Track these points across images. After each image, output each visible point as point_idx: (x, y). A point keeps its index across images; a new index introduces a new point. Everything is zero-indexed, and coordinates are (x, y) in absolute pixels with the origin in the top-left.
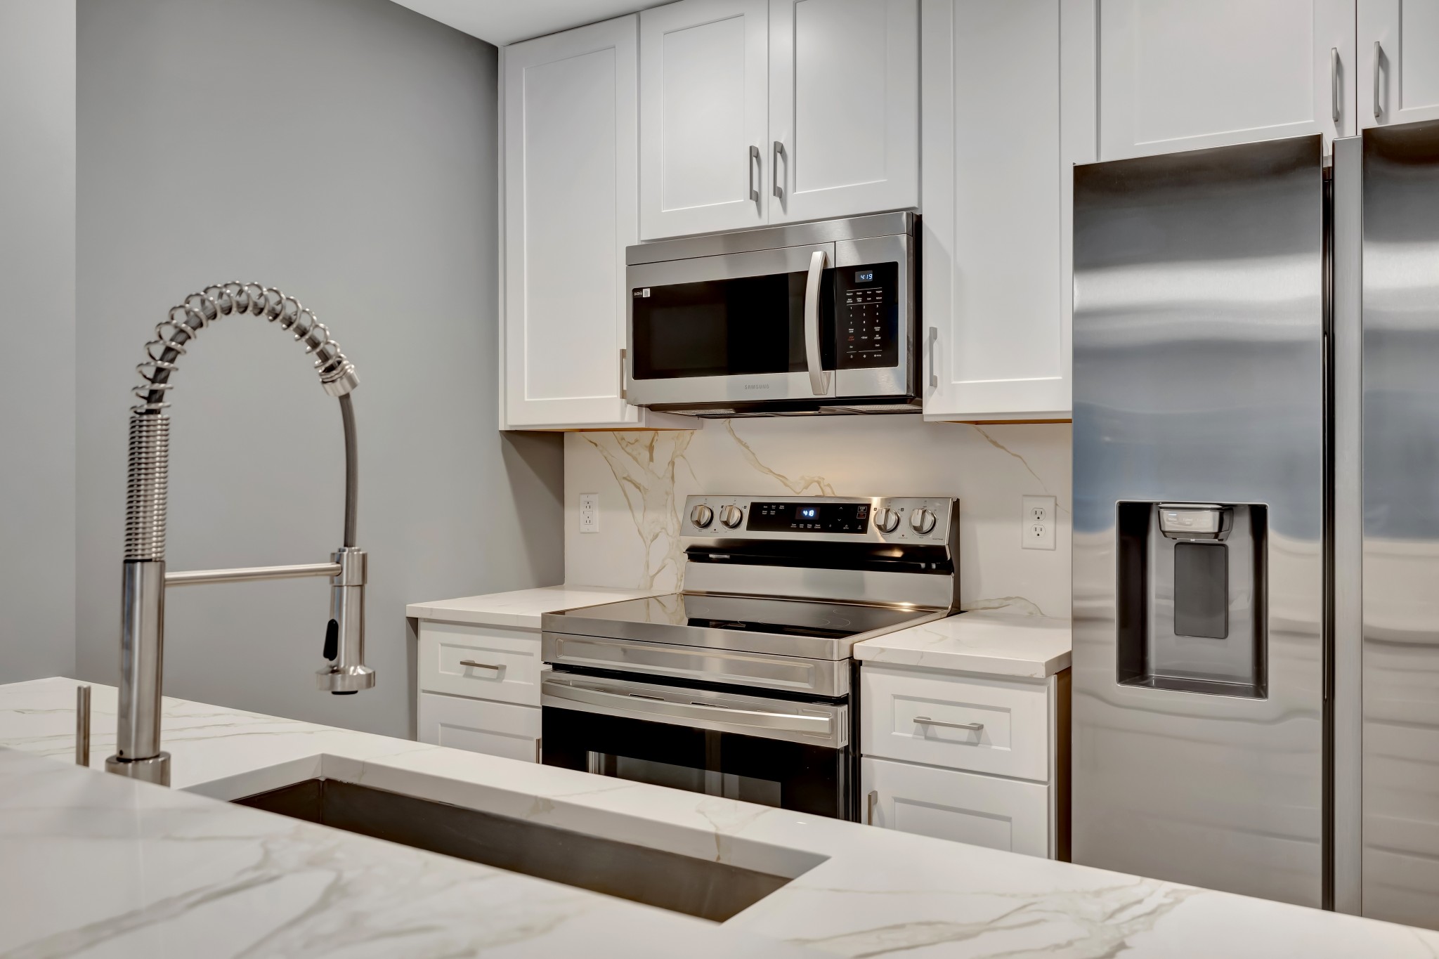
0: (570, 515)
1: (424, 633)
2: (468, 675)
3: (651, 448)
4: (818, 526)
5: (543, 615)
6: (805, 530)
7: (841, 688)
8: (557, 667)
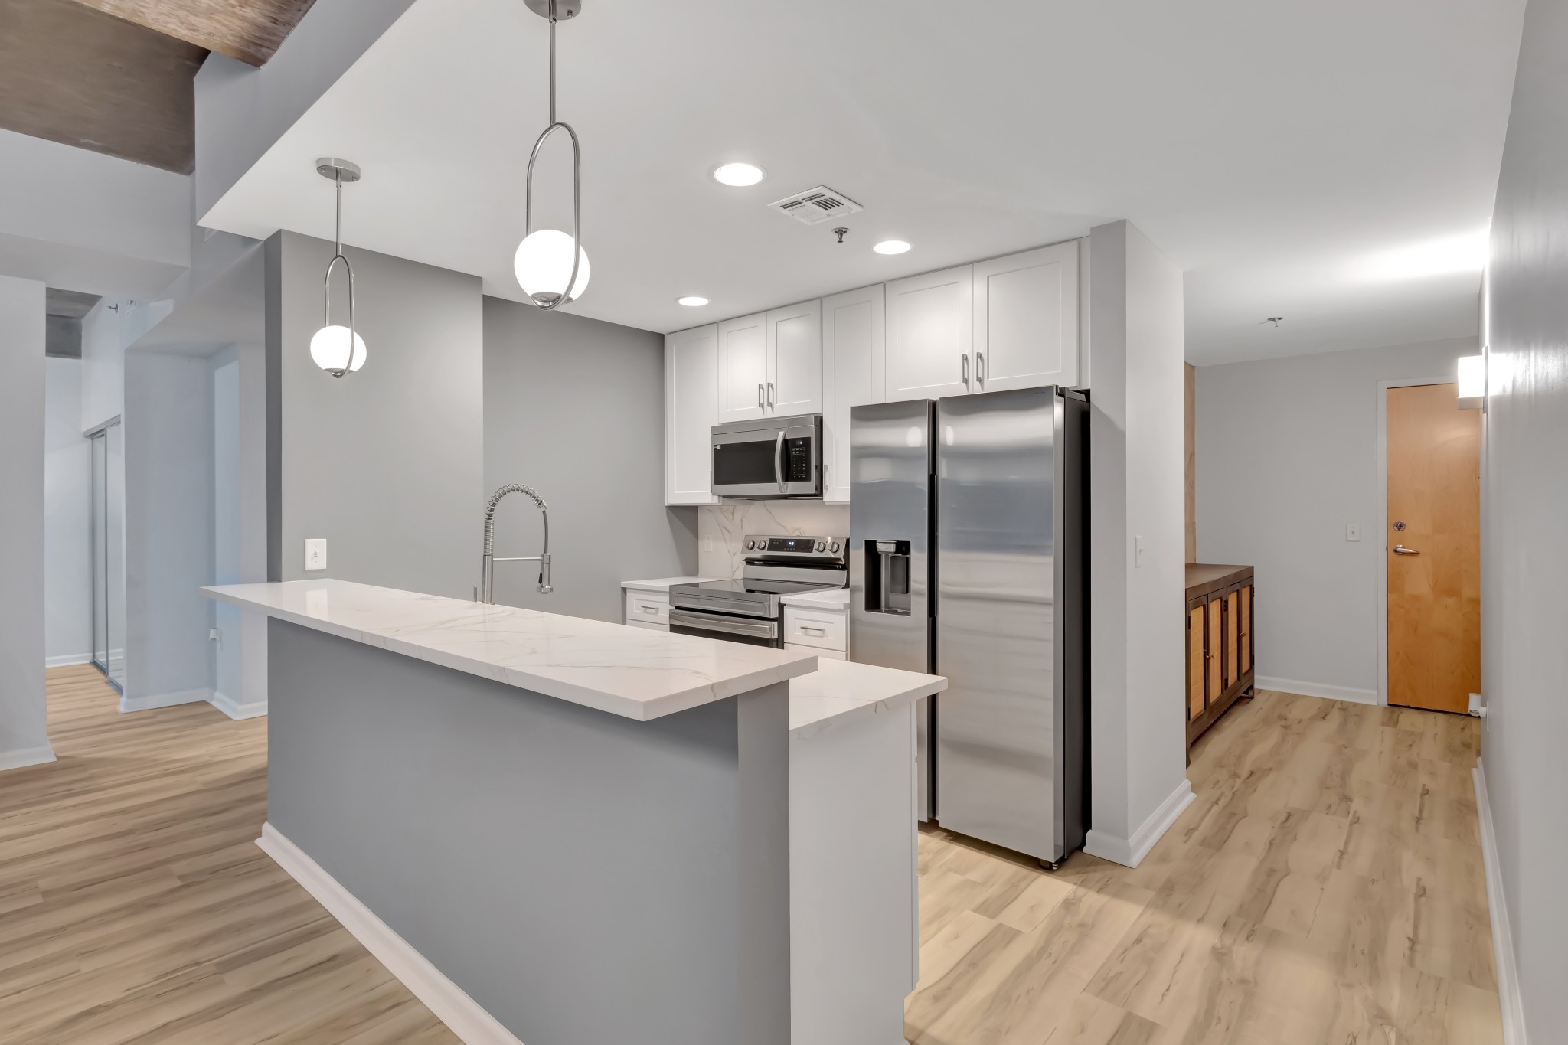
0: (700, 543)
1: (629, 594)
2: (645, 612)
3: (733, 513)
4: (794, 549)
5: (671, 586)
6: (790, 551)
7: (775, 614)
8: (677, 608)
